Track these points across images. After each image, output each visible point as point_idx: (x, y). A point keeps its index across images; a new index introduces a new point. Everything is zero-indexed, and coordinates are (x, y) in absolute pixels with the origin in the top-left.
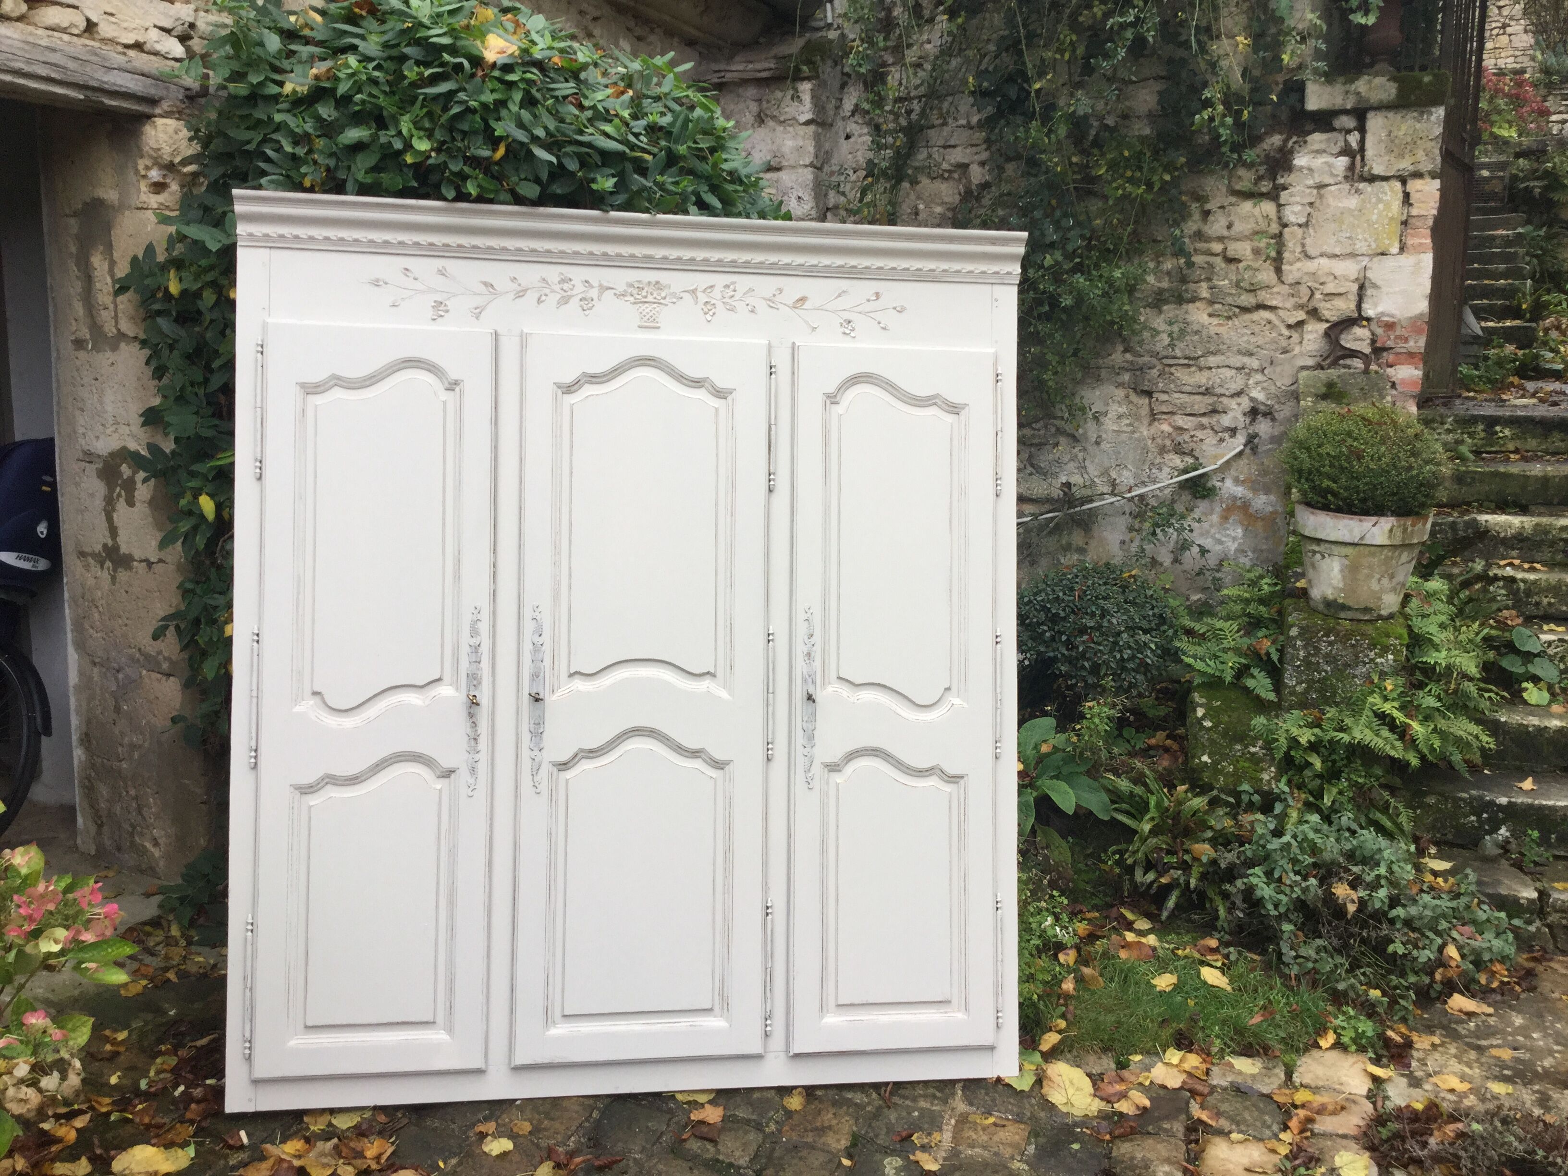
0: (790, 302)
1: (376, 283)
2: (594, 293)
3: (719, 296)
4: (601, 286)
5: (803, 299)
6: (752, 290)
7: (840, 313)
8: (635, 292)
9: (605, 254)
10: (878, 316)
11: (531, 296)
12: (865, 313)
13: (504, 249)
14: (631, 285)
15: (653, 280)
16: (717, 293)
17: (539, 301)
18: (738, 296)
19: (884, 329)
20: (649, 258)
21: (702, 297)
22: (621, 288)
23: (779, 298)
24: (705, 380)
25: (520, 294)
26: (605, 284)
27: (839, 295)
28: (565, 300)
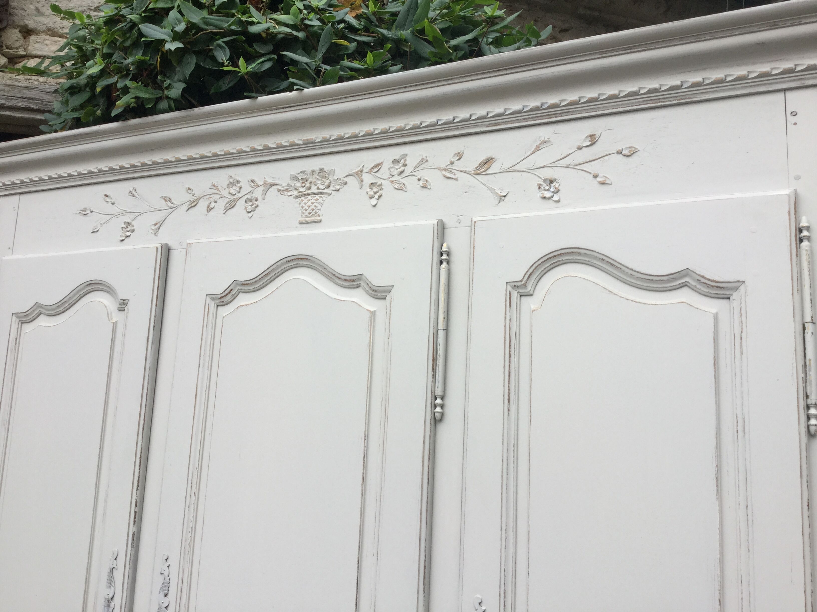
0: (471, 167)
1: (84, 213)
2: (258, 193)
3: (387, 175)
4: (265, 183)
5: (488, 162)
6: (424, 161)
7: (537, 172)
8: (298, 184)
9: (266, 148)
10: (592, 167)
11: (203, 204)
12: (575, 166)
13: (179, 160)
14: (295, 178)
15: (317, 169)
16: (384, 172)
17: (209, 209)
18: (408, 170)
19: (603, 183)
20: (309, 144)
21: (368, 179)
22: (284, 182)
23: (458, 165)
24: (359, 277)
25: (193, 205)
26: (270, 181)
27: (538, 149)
28: (231, 205)
